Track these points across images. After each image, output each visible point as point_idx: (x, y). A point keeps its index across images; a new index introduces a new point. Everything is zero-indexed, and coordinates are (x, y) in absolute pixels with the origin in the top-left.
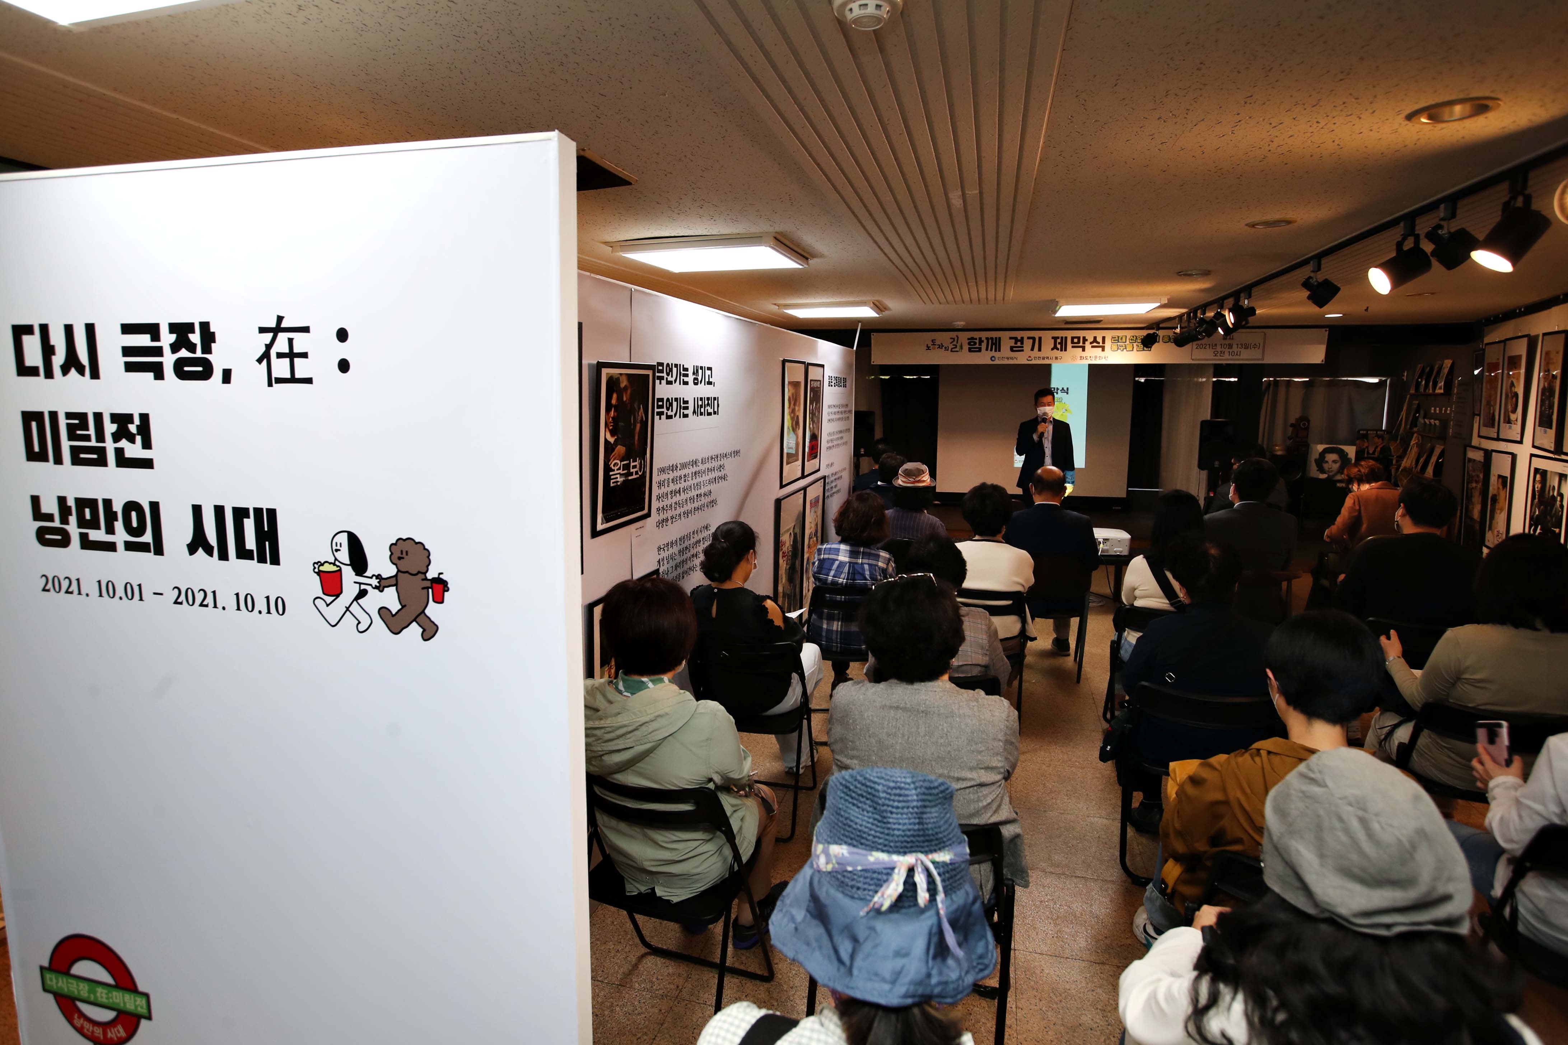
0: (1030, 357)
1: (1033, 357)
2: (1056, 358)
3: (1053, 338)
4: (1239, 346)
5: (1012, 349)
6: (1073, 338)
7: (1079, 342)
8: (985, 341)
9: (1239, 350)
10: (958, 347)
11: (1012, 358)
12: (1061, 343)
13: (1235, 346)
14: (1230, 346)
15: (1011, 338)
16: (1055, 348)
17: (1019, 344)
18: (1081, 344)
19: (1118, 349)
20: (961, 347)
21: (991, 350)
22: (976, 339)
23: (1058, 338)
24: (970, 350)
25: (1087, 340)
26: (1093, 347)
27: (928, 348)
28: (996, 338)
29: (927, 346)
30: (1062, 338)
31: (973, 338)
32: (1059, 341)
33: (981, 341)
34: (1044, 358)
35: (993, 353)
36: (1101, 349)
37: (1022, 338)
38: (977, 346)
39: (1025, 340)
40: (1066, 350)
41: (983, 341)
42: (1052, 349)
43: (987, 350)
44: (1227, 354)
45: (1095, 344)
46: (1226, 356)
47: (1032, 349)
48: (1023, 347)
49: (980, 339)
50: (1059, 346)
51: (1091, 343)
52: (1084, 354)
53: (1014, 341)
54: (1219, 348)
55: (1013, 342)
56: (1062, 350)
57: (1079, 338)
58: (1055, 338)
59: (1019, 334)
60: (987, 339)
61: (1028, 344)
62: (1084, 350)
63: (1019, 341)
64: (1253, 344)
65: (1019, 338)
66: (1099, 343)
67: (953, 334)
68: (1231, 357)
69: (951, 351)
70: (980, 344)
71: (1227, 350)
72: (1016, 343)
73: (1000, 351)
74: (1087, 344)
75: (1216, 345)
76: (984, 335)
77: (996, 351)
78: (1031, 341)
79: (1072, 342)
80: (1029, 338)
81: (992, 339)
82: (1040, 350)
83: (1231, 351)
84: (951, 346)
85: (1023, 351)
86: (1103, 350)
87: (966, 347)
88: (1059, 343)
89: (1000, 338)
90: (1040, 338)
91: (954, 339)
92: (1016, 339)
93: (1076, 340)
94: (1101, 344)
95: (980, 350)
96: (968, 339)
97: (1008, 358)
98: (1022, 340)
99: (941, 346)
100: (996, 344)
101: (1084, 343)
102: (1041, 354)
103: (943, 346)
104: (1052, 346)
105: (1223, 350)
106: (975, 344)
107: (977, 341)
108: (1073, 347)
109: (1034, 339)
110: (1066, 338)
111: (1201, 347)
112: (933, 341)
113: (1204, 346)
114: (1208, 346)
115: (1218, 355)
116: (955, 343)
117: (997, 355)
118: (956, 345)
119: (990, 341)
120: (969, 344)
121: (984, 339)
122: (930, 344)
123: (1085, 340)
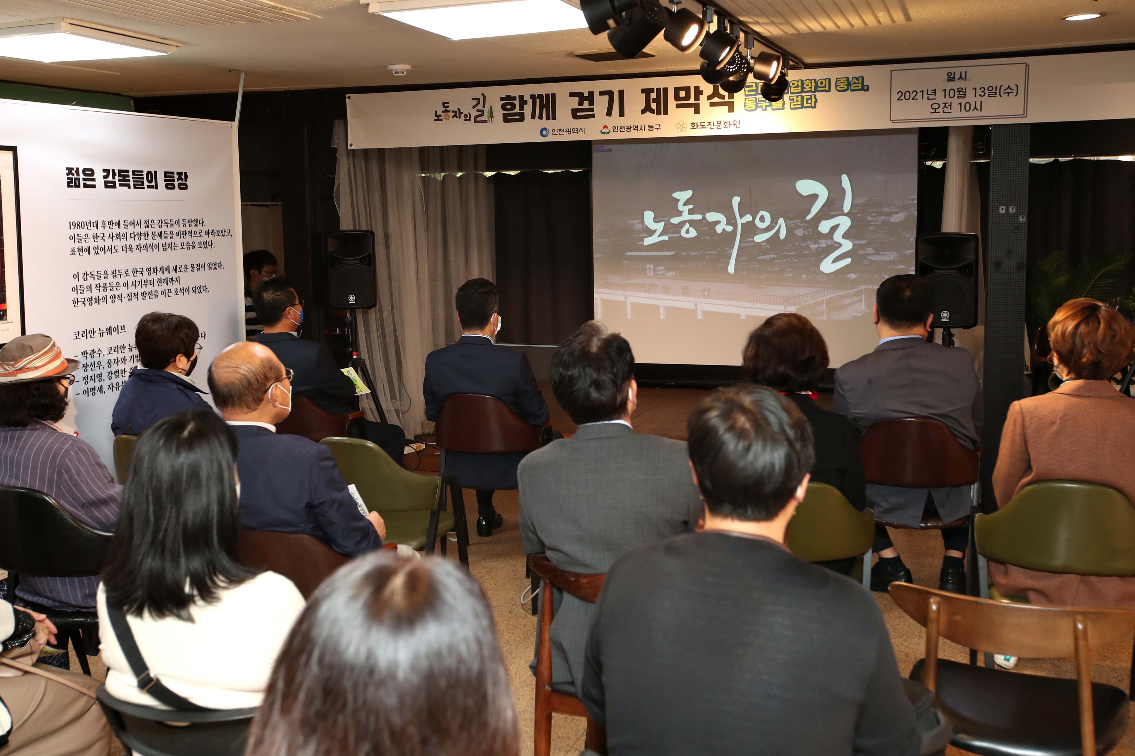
0: (605, 127)
1: (610, 128)
2: (651, 128)
3: (643, 91)
4: (979, 92)
5: (575, 114)
6: (677, 90)
7: (688, 97)
8: (530, 102)
9: (978, 99)
10: (486, 113)
11: (576, 131)
12: (657, 100)
13: (970, 93)
14: (962, 93)
15: (572, 95)
16: (647, 109)
17: (586, 104)
18: (692, 101)
19: (757, 106)
20: (491, 114)
21: (540, 117)
22: (514, 98)
23: (652, 90)
24: (506, 119)
25: (702, 93)
26: (712, 105)
27: (438, 118)
28: (547, 95)
29: (436, 115)
30: (658, 90)
31: (508, 97)
32: (653, 96)
33: (523, 102)
34: (629, 129)
35: (544, 123)
36: (726, 108)
37: (591, 94)
38: (517, 110)
39: (597, 97)
40: (666, 113)
41: (526, 102)
42: (643, 112)
43: (533, 117)
44: (956, 107)
45: (716, 100)
46: (956, 112)
47: (609, 113)
48: (592, 110)
49: (521, 97)
50: (654, 106)
51: (709, 98)
52: (698, 119)
53: (577, 99)
54: (940, 98)
55: (574, 102)
56: (659, 113)
57: (687, 89)
58: (647, 92)
59: (584, 87)
60: (533, 97)
61: (601, 103)
62: (697, 111)
63: (586, 99)
64: (1005, 87)
65: (586, 94)
66: (723, 97)
67: (477, 92)
68: (964, 114)
69: (476, 122)
70: (522, 108)
71: (955, 101)
72: (581, 103)
73: (554, 118)
74: (702, 99)
75: (935, 91)
76: (527, 91)
77: (548, 118)
78: (607, 97)
79: (677, 98)
80: (602, 93)
81: (540, 96)
82: (622, 114)
83: (963, 101)
84: (474, 113)
85: (593, 116)
86: (731, 110)
87: (499, 113)
88: (654, 101)
89: (554, 95)
90: (621, 93)
91: (478, 99)
92: (580, 95)
93: (682, 94)
94: (727, 99)
95: (521, 118)
96: (502, 99)
97: (569, 131)
98: (591, 98)
99: (458, 114)
100: (547, 106)
101: (697, 98)
102: (623, 121)
103: (460, 113)
104: (643, 106)
105: (948, 100)
106: (514, 107)
107: (517, 102)
108: (678, 106)
109: (610, 94)
110: (666, 90)
111: (907, 97)
112: (445, 104)
113: (912, 96)
114: (920, 95)
115: (940, 110)
116: (480, 107)
117: (550, 124)
118: (482, 111)
119: (538, 101)
120: (504, 107)
121: (527, 98)
122: (440, 110)
123: (698, 92)
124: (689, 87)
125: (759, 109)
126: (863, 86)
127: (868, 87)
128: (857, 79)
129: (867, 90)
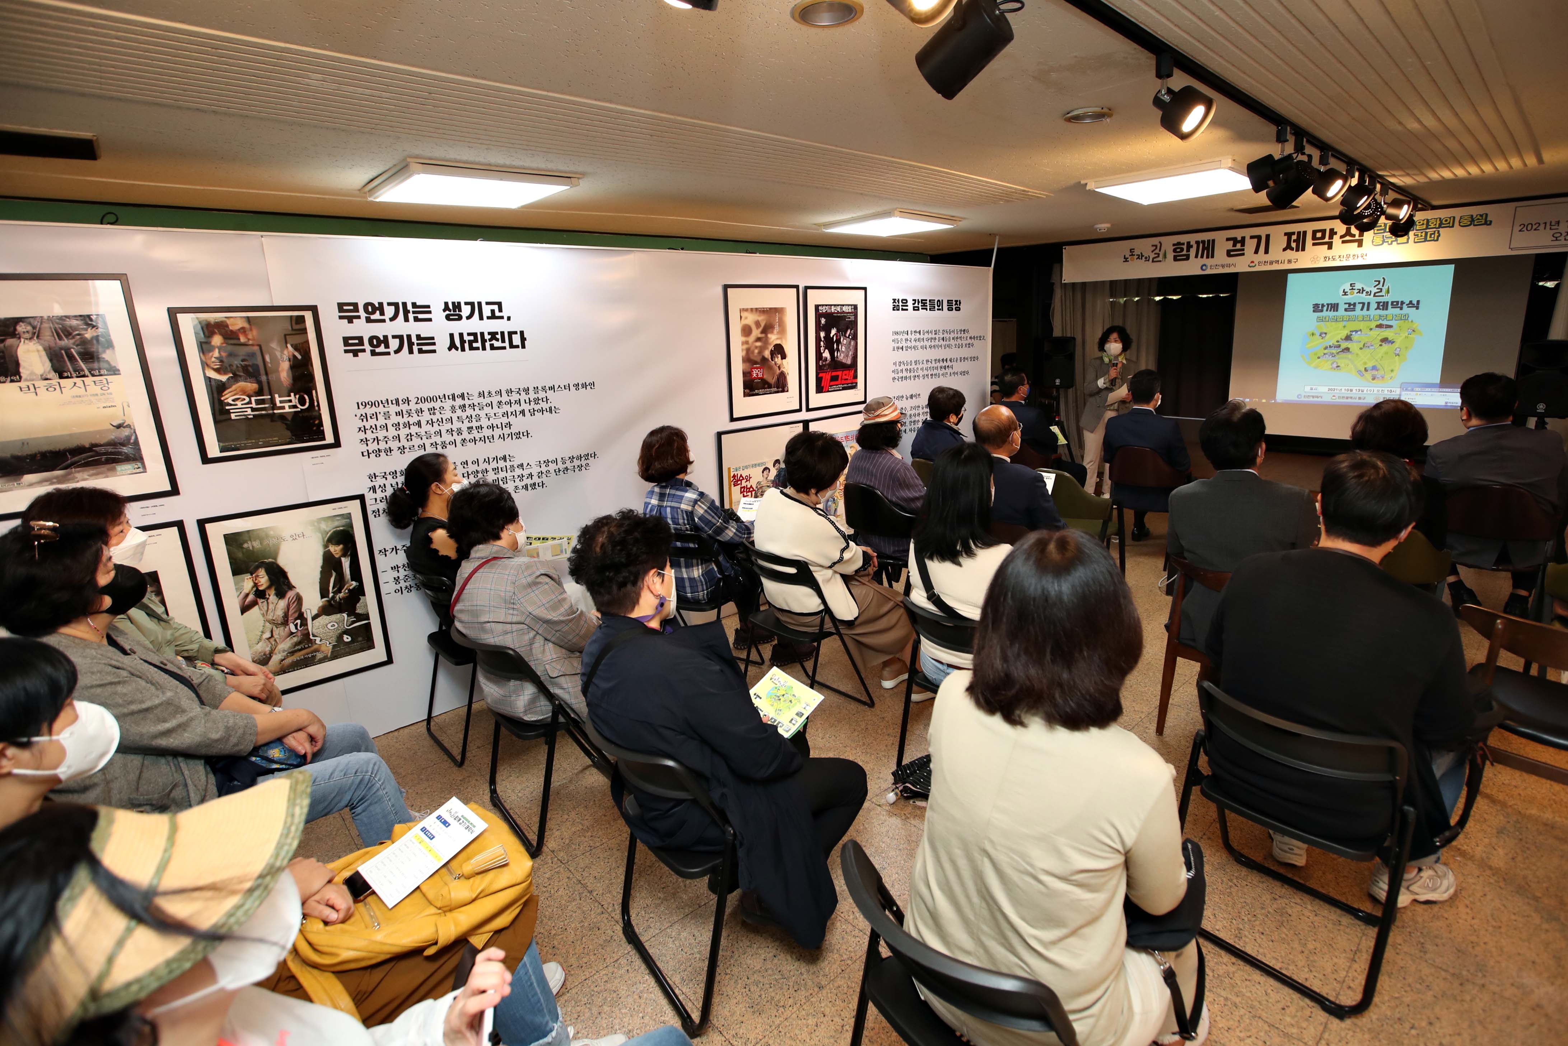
0: (1252, 262)
1: (1256, 262)
2: (1290, 261)
3: (1286, 234)
5: (1229, 254)
6: (1315, 232)
7: (1323, 237)
8: (1195, 246)
10: (1161, 256)
11: (1229, 266)
12: (1296, 241)
15: (1228, 239)
16: (1289, 247)
17: (1239, 246)
18: (1327, 240)
19: (1384, 242)
20: (1165, 256)
21: (1202, 257)
22: (1183, 244)
23: (1293, 233)
24: (1175, 259)
25: (1336, 233)
26: (1343, 242)
27: (1126, 260)
28: (1209, 241)
29: (1125, 258)
30: (1299, 233)
31: (1179, 244)
32: (1294, 237)
33: (1189, 246)
34: (1271, 263)
35: (1205, 261)
36: (1356, 244)
37: (1243, 238)
38: (1184, 252)
39: (1247, 240)
40: (1303, 249)
41: (1192, 246)
42: (1284, 250)
43: (1196, 257)
45: (1348, 238)
47: (1256, 252)
48: (1243, 250)
49: (1189, 243)
50: (1294, 245)
51: (1341, 237)
52: (1330, 253)
53: (1232, 242)
54: (1563, 228)
55: (1229, 245)
56: (1297, 250)
57: (1323, 232)
58: (1289, 235)
59: (1238, 234)
60: (1197, 243)
61: (1251, 245)
62: (1330, 247)
63: (1239, 242)
65: (1239, 239)
66: (1354, 236)
67: (1155, 241)
69: (1153, 262)
70: (1188, 250)
72: (1234, 245)
73: (1213, 257)
74: (1336, 238)
75: (1558, 223)
76: (1193, 238)
77: (1208, 257)
78: (1256, 240)
79: (1314, 237)
80: (1252, 237)
81: (1203, 242)
82: (1266, 252)
84: (1152, 256)
85: (1243, 254)
86: (1360, 245)
87: (1171, 255)
88: (1294, 241)
89: (1214, 241)
90: (1268, 237)
91: (1156, 246)
92: (1235, 241)
93: (1319, 235)
94: (1357, 237)
95: (1187, 258)
96: (1174, 245)
97: (1223, 266)
98: (1243, 241)
99: (1140, 257)
100: (1208, 249)
101: (1331, 237)
102: (1268, 258)
103: (1142, 256)
104: (1285, 245)
106: (1182, 250)
107: (1185, 247)
108: (1314, 244)
109: (1259, 238)
110: (1305, 233)
111: (1529, 228)
112: (1132, 250)
113: (1534, 227)
114: (1542, 226)
115: (1562, 238)
116: (1157, 251)
117: (1209, 262)
118: (1159, 254)
119: (1201, 245)
120: (1175, 251)
121: (1193, 243)
122: (1128, 255)
123: (1333, 233)
124: (1325, 230)
125: (1385, 244)
126: (1486, 221)
127: (1491, 222)
128: (1481, 216)
129: (1490, 224)
